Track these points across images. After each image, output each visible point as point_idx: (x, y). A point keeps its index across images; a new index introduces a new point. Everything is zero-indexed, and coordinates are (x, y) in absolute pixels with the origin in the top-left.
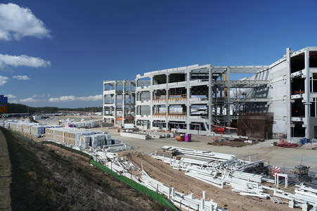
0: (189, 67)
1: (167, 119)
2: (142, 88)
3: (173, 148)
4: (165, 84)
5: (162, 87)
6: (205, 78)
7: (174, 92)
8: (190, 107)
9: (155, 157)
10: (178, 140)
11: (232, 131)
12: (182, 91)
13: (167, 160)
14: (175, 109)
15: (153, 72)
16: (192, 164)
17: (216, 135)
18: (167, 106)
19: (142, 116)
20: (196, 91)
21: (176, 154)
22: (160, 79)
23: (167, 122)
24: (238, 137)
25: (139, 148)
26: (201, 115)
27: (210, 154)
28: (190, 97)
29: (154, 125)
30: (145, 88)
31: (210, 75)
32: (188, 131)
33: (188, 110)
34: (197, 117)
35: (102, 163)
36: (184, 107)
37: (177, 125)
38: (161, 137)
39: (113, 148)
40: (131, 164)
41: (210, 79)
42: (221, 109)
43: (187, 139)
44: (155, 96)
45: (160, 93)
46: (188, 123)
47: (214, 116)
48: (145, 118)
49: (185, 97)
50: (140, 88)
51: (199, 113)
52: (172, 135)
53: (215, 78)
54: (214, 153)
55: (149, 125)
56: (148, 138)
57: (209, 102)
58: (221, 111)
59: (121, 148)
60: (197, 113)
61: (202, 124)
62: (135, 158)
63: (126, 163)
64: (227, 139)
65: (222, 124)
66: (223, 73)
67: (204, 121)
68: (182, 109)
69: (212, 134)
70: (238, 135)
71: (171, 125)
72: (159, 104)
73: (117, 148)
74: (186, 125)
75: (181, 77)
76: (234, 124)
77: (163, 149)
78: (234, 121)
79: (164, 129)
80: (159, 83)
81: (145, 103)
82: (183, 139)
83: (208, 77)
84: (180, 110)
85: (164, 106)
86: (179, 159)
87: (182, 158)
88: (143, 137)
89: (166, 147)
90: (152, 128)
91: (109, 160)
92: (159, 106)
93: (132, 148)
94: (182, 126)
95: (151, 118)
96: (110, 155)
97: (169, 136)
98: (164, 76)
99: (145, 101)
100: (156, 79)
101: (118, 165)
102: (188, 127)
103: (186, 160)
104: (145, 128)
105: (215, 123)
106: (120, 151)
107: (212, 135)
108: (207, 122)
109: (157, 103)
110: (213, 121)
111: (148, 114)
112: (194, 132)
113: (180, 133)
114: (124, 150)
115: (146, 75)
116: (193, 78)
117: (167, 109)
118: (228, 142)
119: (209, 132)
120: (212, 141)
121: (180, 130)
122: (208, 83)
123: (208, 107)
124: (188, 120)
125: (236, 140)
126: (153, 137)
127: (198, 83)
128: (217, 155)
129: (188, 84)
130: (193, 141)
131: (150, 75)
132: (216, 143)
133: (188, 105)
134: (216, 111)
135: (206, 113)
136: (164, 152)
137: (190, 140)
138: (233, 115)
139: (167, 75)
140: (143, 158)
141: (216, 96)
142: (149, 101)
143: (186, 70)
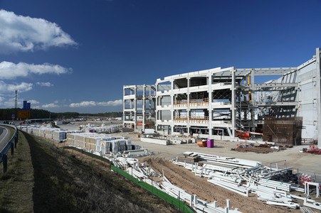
0: (211, 70)
1: (188, 124)
2: (163, 92)
3: (195, 154)
4: (186, 88)
5: (183, 91)
6: (228, 81)
7: (195, 96)
8: (213, 112)
9: (176, 163)
10: (201, 146)
11: (257, 137)
12: (204, 96)
13: (188, 166)
14: (197, 113)
15: (173, 76)
16: (215, 171)
17: (240, 140)
18: (188, 110)
19: (163, 121)
20: (219, 95)
21: (198, 160)
22: (181, 83)
23: (188, 127)
24: (264, 143)
25: (159, 153)
26: (224, 119)
27: (234, 160)
28: (212, 102)
29: (175, 131)
30: (166, 93)
31: (233, 78)
32: (210, 136)
33: (210, 115)
34: (219, 122)
35: (122, 168)
36: (206, 111)
37: (198, 130)
38: (182, 143)
39: (133, 153)
40: (152, 170)
41: (233, 82)
42: (245, 113)
43: (209, 144)
44: (176, 101)
45: (181, 98)
46: (210, 128)
47: (238, 121)
48: (165, 123)
49: (207, 101)
50: (160, 92)
51: (222, 117)
52: (194, 140)
53: (236, 80)
54: (238, 160)
55: (170, 129)
56: (169, 143)
57: (232, 106)
58: (245, 115)
59: (142, 153)
60: (219, 118)
61: (225, 130)
62: (156, 164)
63: (147, 168)
64: (252, 145)
65: (246, 129)
66: (247, 76)
67: (227, 126)
68: (204, 113)
70: (264, 141)
71: (193, 130)
72: (180, 108)
73: (138, 154)
74: (208, 130)
75: (202, 81)
76: (259, 129)
77: (185, 155)
78: (260, 126)
79: (185, 134)
80: (180, 87)
81: (166, 108)
82: (205, 145)
83: (231, 80)
84: (202, 115)
85: (185, 111)
86: (202, 165)
87: (204, 165)
88: (164, 143)
89: (188, 153)
90: (173, 133)
91: (129, 165)
92: (180, 111)
93: (153, 154)
94: (204, 131)
95: (172, 123)
96: (131, 161)
97: (191, 142)
98: (185, 80)
99: (165, 106)
100: (176, 84)
101: (139, 171)
102: (210, 132)
103: (208, 166)
104: (166, 133)
105: (239, 128)
106: (141, 156)
107: (236, 140)
108: (231, 126)
109: (178, 108)
110: (236, 126)
111: (169, 119)
112: (217, 137)
113: (202, 139)
114: (145, 156)
115: (167, 79)
116: (215, 81)
117: (188, 113)
118: (253, 148)
119: (232, 138)
120: (236, 147)
121: (202, 136)
122: (231, 87)
123: (231, 111)
124: (211, 125)
125: (262, 146)
126: (174, 142)
127: (220, 86)
128: (242, 162)
129: (210, 88)
130: (216, 147)
131: (171, 79)
132: (240, 149)
133: (210, 110)
134: (239, 115)
135: (229, 118)
136: (185, 158)
137: (212, 146)
138: (258, 120)
139: (188, 79)
140: (164, 165)
141: (239, 100)
142: (170, 106)
143: (208, 73)
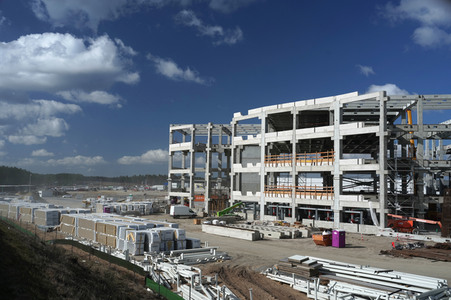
0: (338, 97)
1: (293, 201)
2: (245, 138)
3: (312, 259)
4: (290, 131)
5: (283, 136)
6: (372, 119)
7: (307, 147)
8: (341, 178)
9: (274, 277)
10: (319, 244)
11: (428, 228)
12: (324, 146)
13: (301, 286)
14: (308, 180)
15: (265, 108)
16: (354, 295)
17: (395, 234)
18: (294, 174)
19: (244, 194)
20: (352, 145)
21: (317, 272)
22: (279, 122)
23: (293, 207)
24: (443, 240)
25: (240, 257)
26: (362, 192)
27: (390, 274)
28: (341, 158)
29: (266, 213)
30: (251, 140)
31: (381, 114)
32: (337, 225)
33: (336, 183)
34: (355, 197)
35: (169, 286)
36: (328, 177)
37: (313, 212)
38: (283, 237)
39: (189, 256)
40: (228, 292)
41: (381, 121)
42: (404, 181)
43: (336, 241)
44: (269, 155)
45: (278, 150)
46: (337, 208)
47: (390, 196)
48: (249, 197)
49: (330, 157)
50: (241, 138)
51: (358, 189)
52: (305, 233)
53: (390, 119)
54: (399, 274)
55: (257, 210)
56: (257, 237)
57: (379, 168)
58: (404, 186)
59: (206, 256)
60: (351, 190)
61: (366, 213)
62: (235, 280)
63: (219, 288)
64: (421, 243)
65: (406, 212)
66: (408, 109)
67: (369, 205)
68: (321, 180)
69: (388, 232)
70: (443, 236)
71: (303, 213)
72: (277, 170)
73: (198, 257)
74: (332, 213)
75: (321, 118)
76: (432, 212)
77: (292, 262)
78: (433, 206)
79: (287, 220)
80: (277, 129)
81: (250, 168)
82: (328, 241)
83: (377, 118)
84: (319, 182)
85: (287, 174)
86: (325, 283)
87: (332, 283)
88: (248, 236)
89: (298, 258)
90: (264, 218)
91: (183, 281)
92: (277, 174)
93: (227, 257)
94: (325, 214)
95: (262, 198)
96: (187, 273)
97: (299, 235)
98: (287, 115)
99: (250, 165)
100: (271, 122)
101: (202, 292)
102: (337, 216)
103: (340, 286)
104: (251, 216)
105: (393, 211)
106: (204, 262)
107: (387, 234)
108: (377, 206)
109: (273, 168)
110: (387, 206)
111: (255, 189)
112: (350, 228)
113: (322, 230)
114: (212, 261)
115: (253, 113)
116: (345, 119)
117: (292, 180)
118: (424, 250)
119: (380, 230)
120: (390, 248)
121: (319, 224)
122: (378, 130)
123: (377, 179)
124: (337, 202)
125: (439, 246)
126: (266, 236)
127: (356, 129)
128: (407, 278)
129: (337, 131)
130: (349, 246)
131: (261, 113)
132: (398, 251)
133: (336, 173)
134: (392, 185)
135: (372, 189)
136: (292, 268)
137: (342, 245)
138: (428, 195)
139: (295, 113)
140: (251, 280)
141: (392, 154)
142: (258, 164)
143: (333, 103)
